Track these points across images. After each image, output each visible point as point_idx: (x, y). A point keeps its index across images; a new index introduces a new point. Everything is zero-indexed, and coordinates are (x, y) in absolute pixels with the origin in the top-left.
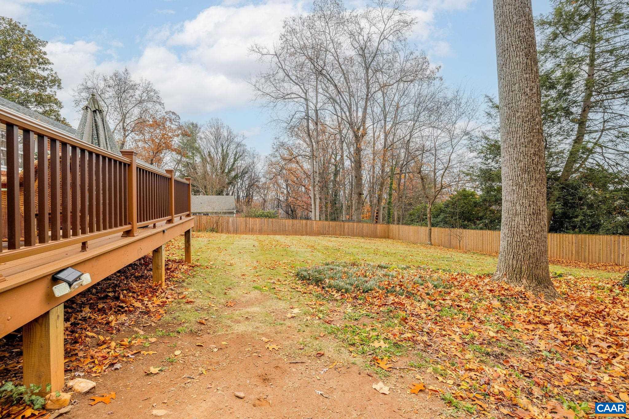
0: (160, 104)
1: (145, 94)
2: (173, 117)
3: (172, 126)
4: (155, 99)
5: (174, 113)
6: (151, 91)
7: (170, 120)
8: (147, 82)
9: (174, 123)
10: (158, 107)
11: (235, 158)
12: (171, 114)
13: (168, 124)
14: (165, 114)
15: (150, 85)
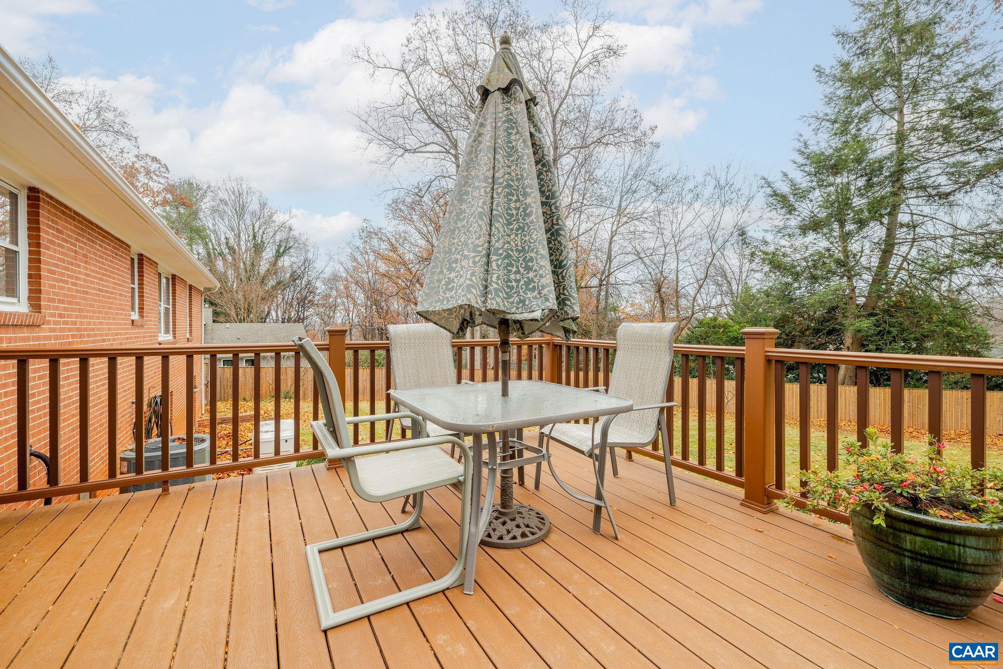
0: (129, 137)
1: (93, 115)
2: (154, 166)
3: (151, 184)
4: (117, 127)
5: (154, 159)
6: (108, 109)
7: (148, 173)
8: (97, 92)
9: (155, 177)
10: (123, 143)
11: (278, 251)
12: (148, 160)
13: (142, 178)
14: (135, 159)
15: (107, 98)
